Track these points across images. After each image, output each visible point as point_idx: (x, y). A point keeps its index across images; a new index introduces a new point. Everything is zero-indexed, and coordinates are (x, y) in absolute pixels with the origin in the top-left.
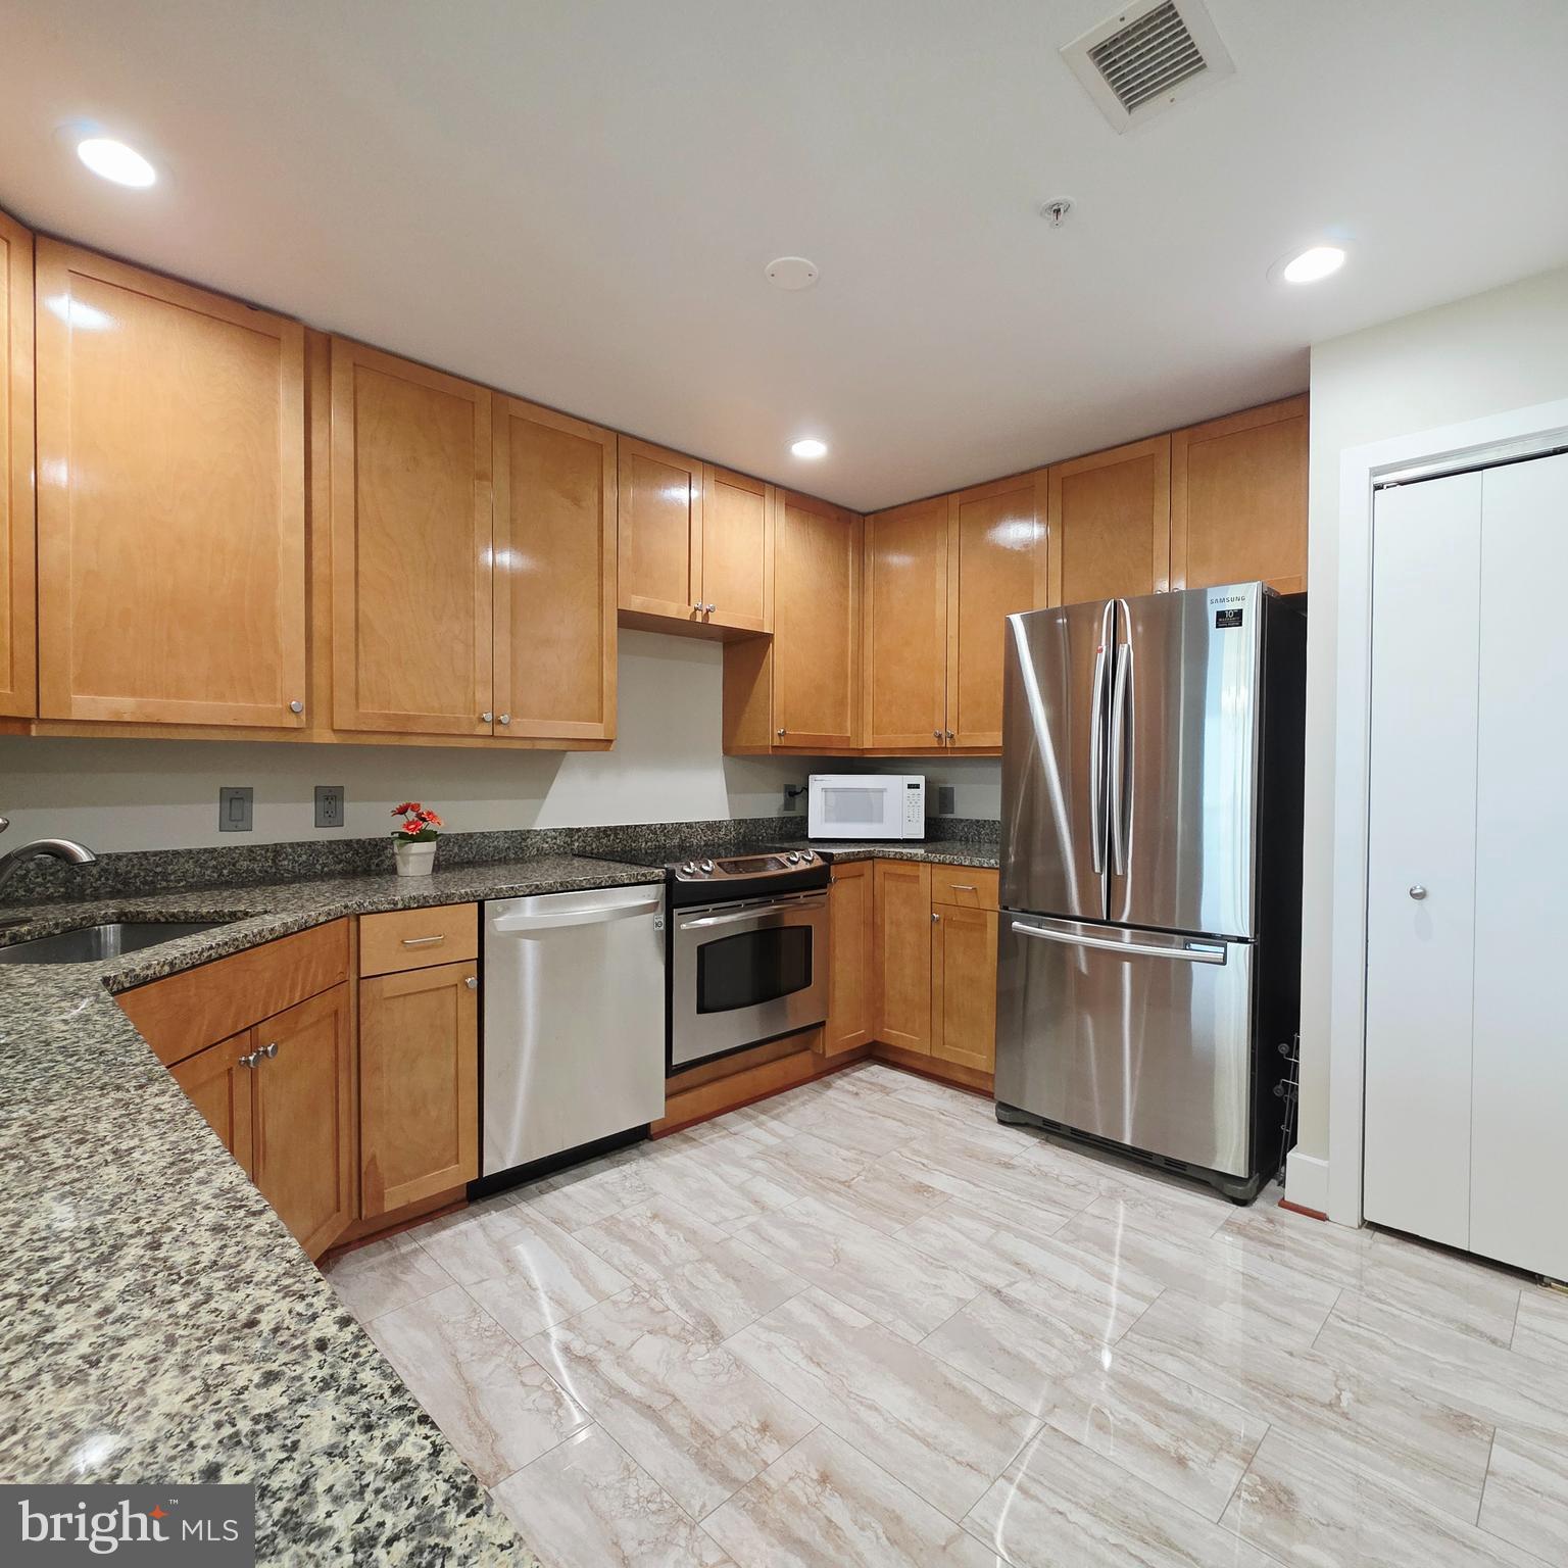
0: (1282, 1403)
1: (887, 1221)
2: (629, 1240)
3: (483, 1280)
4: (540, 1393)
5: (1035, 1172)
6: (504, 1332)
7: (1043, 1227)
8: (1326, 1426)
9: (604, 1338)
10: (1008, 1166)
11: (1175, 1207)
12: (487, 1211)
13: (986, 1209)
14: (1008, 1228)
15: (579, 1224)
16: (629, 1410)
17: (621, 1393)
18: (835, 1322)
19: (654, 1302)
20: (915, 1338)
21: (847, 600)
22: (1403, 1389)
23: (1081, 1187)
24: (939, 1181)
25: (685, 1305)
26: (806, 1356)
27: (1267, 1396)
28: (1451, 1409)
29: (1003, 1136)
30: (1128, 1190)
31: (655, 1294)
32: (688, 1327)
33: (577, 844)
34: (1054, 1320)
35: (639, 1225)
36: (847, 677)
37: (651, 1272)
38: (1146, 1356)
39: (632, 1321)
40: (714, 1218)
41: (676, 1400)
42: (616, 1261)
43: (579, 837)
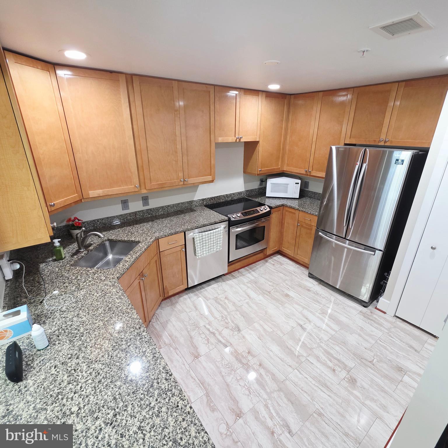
0: (360, 360)
1: (278, 304)
2: (220, 304)
3: (191, 311)
4: (204, 340)
5: (315, 293)
6: (196, 325)
7: (315, 309)
8: (368, 366)
9: (216, 328)
10: (309, 290)
11: (348, 306)
12: (190, 293)
13: (302, 302)
14: (306, 309)
15: (209, 298)
16: (222, 345)
17: (220, 342)
18: (265, 330)
19: (226, 320)
20: (281, 335)
21: (283, 125)
22: (389, 360)
23: (326, 298)
24: (291, 293)
25: (233, 322)
26: (258, 337)
27: (357, 358)
28: (398, 366)
29: (309, 281)
30: (337, 300)
31: (226, 319)
32: (233, 327)
33: (205, 203)
34: (313, 334)
35: (222, 300)
36: (281, 150)
37: (226, 313)
38: (332, 345)
39: (222, 325)
40: (239, 300)
41: (231, 344)
42: (218, 309)
43: (205, 201)
